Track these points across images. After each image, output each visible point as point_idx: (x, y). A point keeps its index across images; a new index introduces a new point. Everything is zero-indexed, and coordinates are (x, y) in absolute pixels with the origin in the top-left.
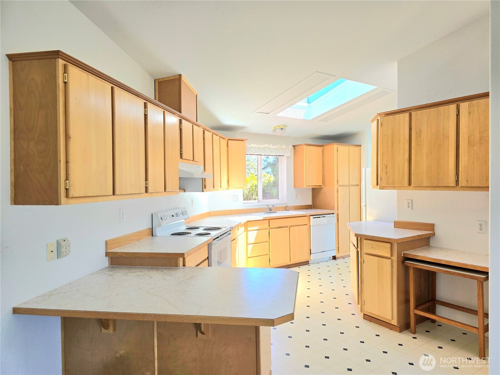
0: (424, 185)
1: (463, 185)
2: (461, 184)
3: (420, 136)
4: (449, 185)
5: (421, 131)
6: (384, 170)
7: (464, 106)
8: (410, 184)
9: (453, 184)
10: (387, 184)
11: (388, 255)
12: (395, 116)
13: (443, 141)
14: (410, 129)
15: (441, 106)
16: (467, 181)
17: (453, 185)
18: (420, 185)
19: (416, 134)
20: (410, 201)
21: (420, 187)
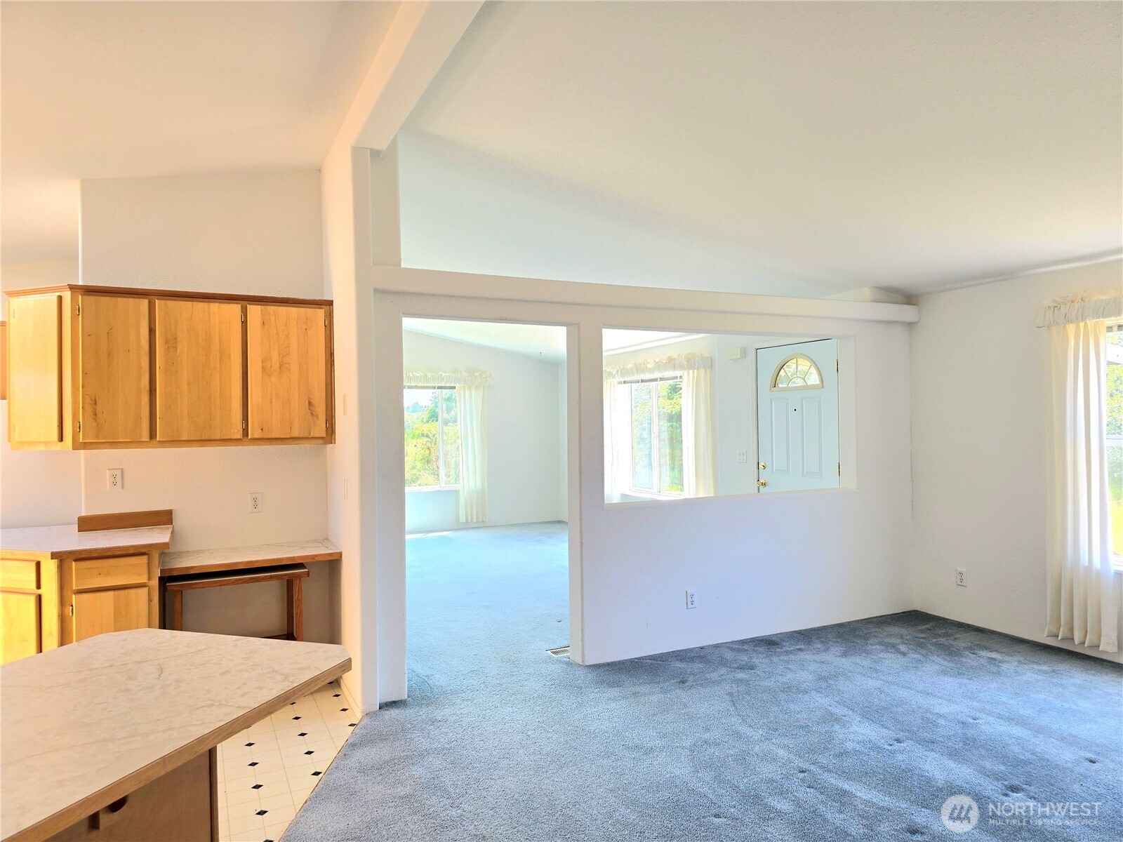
0: (185, 437)
1: (256, 436)
2: (252, 434)
3: (176, 348)
4: (233, 437)
5: (176, 339)
6: (89, 408)
7: (254, 311)
8: (152, 435)
9: (239, 435)
10: (97, 437)
11: (144, 579)
12: (114, 299)
13: (220, 362)
14: (152, 331)
15: (216, 302)
16: (262, 430)
17: (239, 437)
18: (175, 439)
19: (166, 343)
20: (118, 473)
21: (174, 442)
